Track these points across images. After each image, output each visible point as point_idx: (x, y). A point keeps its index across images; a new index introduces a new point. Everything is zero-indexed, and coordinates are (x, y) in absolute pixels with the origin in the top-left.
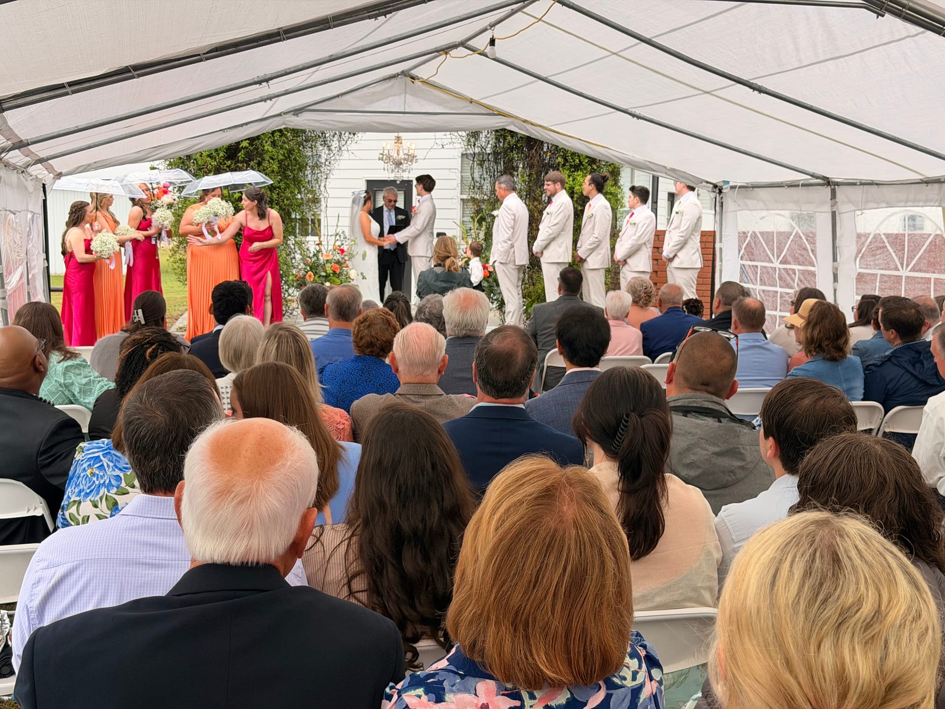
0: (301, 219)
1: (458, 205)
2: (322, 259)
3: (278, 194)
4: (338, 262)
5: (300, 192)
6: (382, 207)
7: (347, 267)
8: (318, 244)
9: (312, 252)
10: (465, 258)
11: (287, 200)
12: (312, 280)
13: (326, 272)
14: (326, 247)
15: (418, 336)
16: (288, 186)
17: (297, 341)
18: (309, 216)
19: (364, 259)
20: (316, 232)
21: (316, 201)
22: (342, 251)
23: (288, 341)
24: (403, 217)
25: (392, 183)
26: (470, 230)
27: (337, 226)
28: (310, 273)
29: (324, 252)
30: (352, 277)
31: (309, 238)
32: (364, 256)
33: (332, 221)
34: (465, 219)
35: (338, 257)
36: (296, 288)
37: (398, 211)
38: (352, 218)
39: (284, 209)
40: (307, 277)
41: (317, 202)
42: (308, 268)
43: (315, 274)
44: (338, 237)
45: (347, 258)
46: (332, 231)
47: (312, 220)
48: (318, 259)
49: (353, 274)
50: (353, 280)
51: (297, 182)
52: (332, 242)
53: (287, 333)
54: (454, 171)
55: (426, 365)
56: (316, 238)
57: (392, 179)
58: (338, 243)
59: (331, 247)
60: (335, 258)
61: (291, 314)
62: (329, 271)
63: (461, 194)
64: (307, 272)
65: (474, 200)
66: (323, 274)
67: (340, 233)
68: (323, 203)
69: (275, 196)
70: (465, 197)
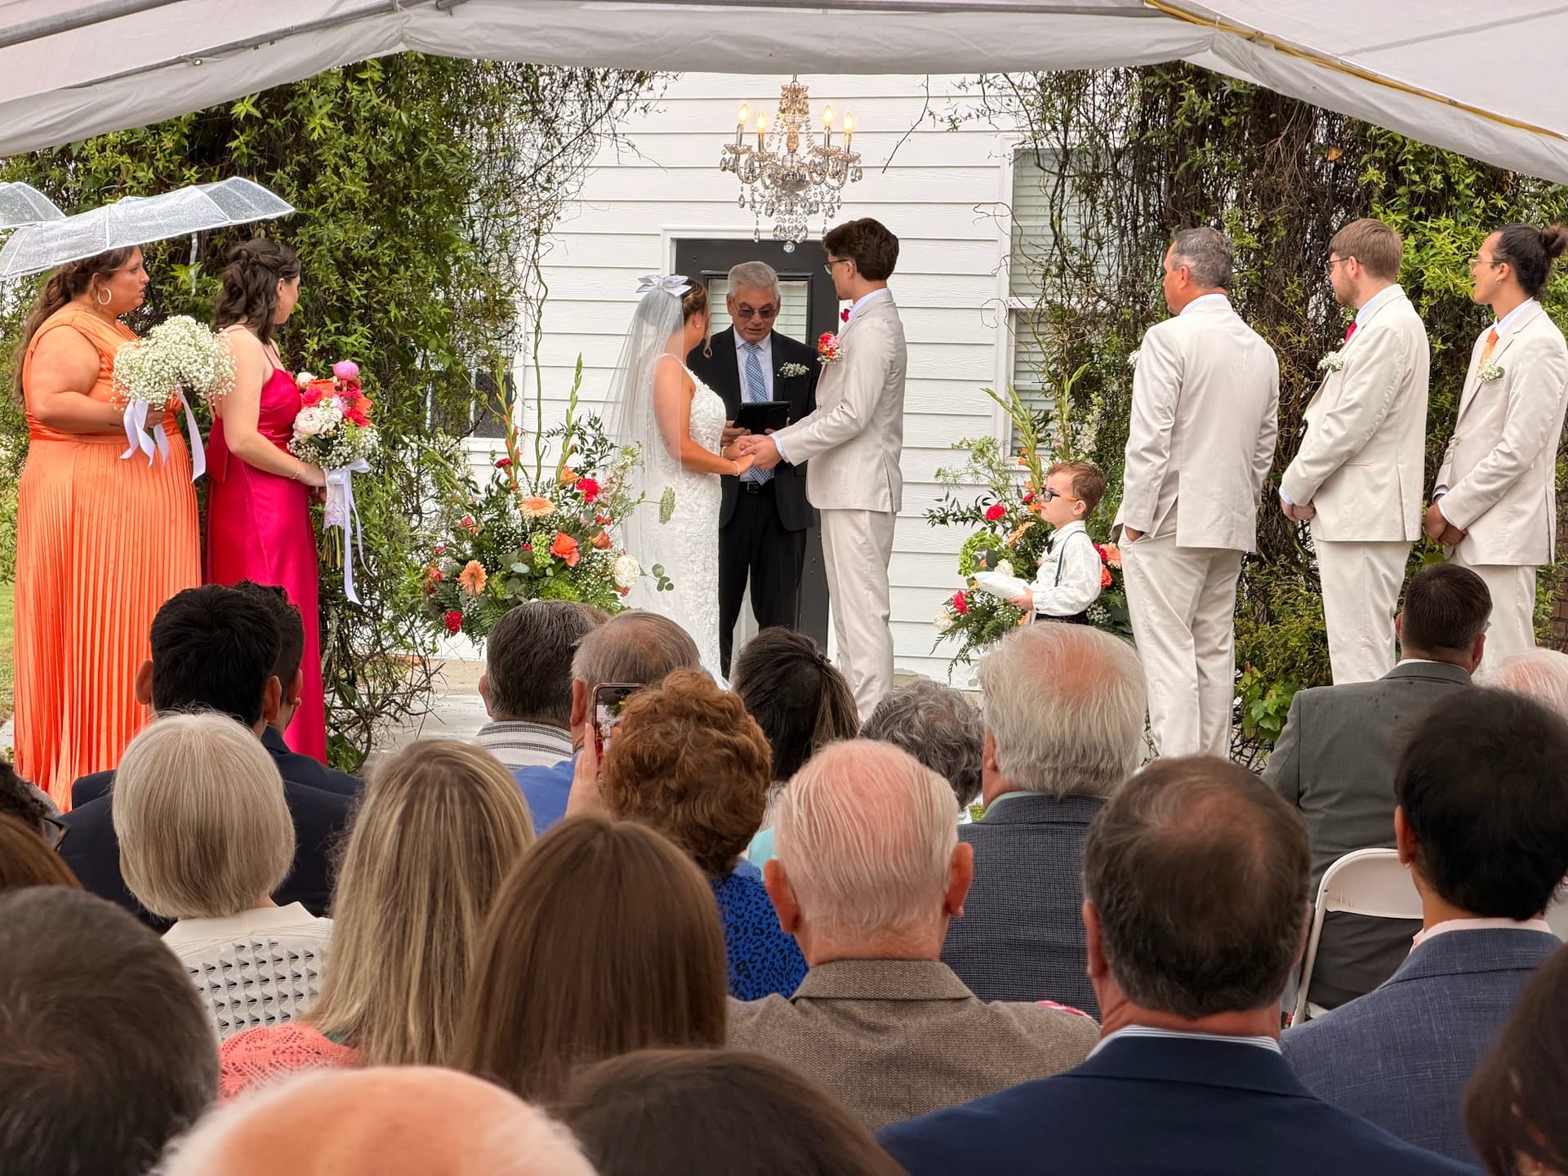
0: (447, 375)
1: (1001, 334)
2: (517, 517)
3: (368, 285)
4: (574, 528)
5: (443, 282)
6: (729, 334)
7: (606, 544)
8: (500, 464)
9: (482, 489)
10: (1026, 519)
11: (399, 305)
12: (480, 588)
13: (529, 561)
14: (533, 473)
15: (860, 794)
16: (403, 258)
17: (476, 799)
18: (473, 365)
19: (665, 518)
20: (494, 422)
21: (498, 310)
22: (591, 489)
23: (441, 797)
24: (802, 369)
25: (768, 250)
26: (1047, 420)
27: (574, 401)
28: (474, 563)
29: (525, 490)
30: (621, 581)
31: (471, 443)
32: (666, 509)
33: (558, 384)
34: (1026, 382)
35: (572, 509)
36: (426, 616)
37: (784, 349)
38: (634, 371)
39: (388, 339)
40: (464, 579)
41: (503, 316)
42: (467, 546)
43: (493, 568)
44: (575, 440)
45: (605, 513)
46: (554, 417)
47: (481, 377)
48: (503, 513)
49: (625, 569)
50: (625, 591)
51: (437, 244)
52: (552, 459)
53: (444, 769)
54: (989, 209)
55: (900, 892)
56: (499, 445)
57: (770, 236)
58: (576, 460)
59: (548, 475)
60: (564, 511)
61: (402, 708)
62: (543, 558)
63: (1012, 293)
64: (464, 562)
65: (1061, 316)
66: (522, 568)
67: (584, 422)
68: (524, 320)
69: (356, 292)
70: (1029, 303)
